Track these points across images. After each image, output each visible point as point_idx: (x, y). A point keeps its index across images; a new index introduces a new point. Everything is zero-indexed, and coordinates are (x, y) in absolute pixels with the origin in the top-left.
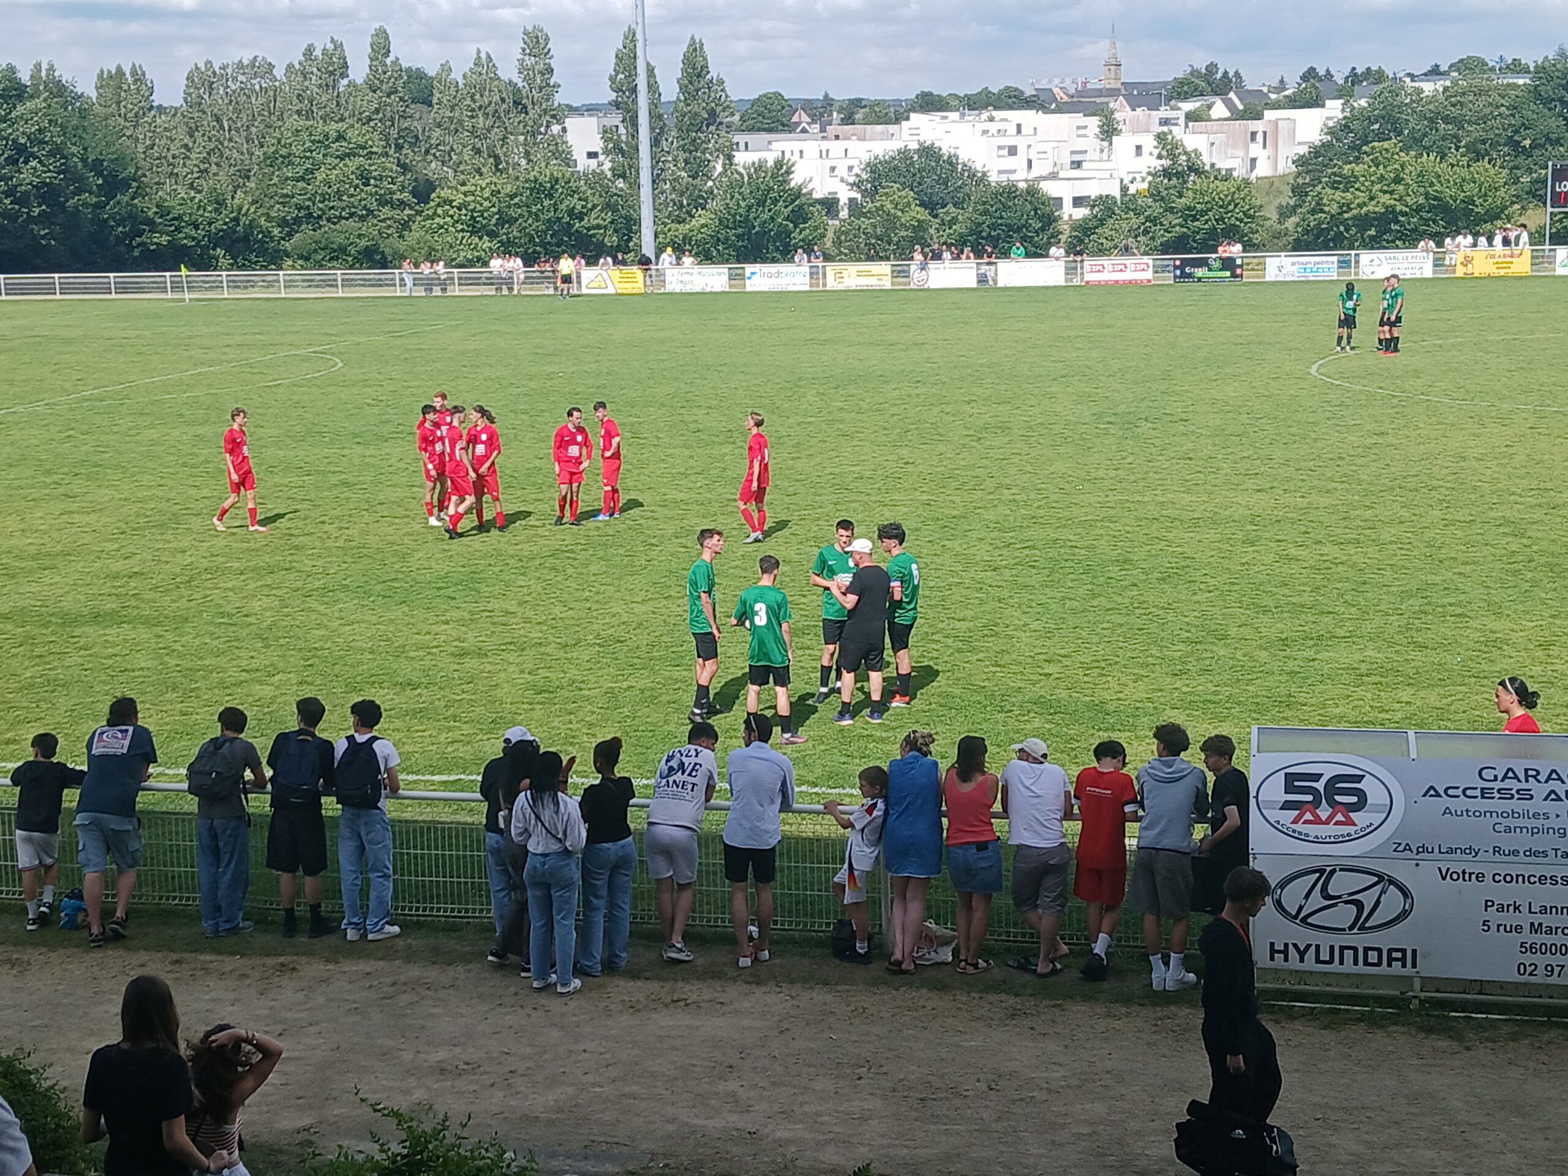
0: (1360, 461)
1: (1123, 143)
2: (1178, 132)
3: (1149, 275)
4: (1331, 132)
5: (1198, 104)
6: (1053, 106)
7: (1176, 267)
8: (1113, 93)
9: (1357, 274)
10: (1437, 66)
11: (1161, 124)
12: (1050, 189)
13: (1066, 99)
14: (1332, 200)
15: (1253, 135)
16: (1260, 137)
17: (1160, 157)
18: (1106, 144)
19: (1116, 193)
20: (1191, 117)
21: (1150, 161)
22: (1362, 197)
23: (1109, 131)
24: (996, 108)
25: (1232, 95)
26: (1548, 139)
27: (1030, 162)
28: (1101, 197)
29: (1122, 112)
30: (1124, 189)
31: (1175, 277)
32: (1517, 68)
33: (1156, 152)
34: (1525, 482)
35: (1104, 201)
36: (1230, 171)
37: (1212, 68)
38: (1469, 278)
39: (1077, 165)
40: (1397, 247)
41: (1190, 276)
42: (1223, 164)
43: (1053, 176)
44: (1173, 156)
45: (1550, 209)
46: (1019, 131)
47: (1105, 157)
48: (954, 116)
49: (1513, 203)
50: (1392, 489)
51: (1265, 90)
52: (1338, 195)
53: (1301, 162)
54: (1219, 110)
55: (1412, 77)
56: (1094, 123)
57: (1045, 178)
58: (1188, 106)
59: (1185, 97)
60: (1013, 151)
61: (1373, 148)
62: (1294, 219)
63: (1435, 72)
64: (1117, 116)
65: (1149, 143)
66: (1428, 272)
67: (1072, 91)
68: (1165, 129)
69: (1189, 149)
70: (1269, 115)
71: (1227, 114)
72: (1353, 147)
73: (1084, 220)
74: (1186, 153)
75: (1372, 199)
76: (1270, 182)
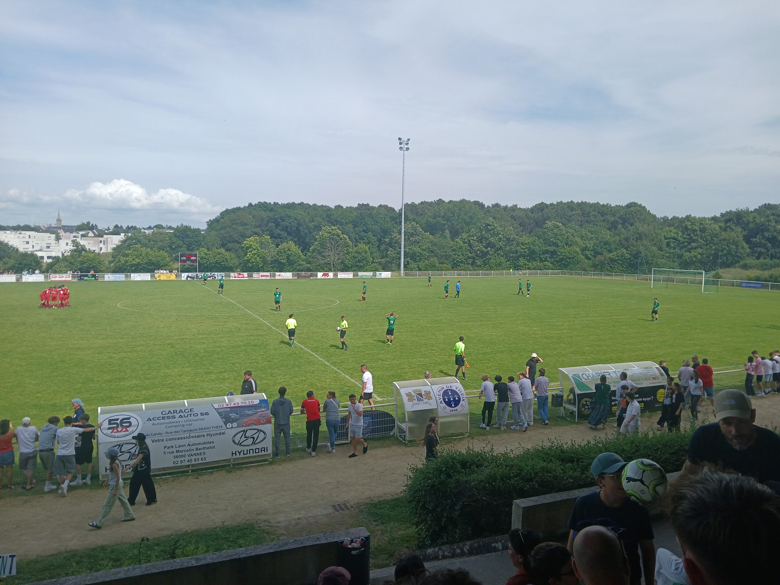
0: (131, 329)
1: (62, 242)
2: (78, 240)
3: (70, 279)
4: (122, 242)
5: (84, 232)
6: (41, 231)
7: (78, 277)
8: (59, 228)
9: (130, 279)
10: (150, 226)
11: (74, 237)
12: (39, 254)
13: (44, 229)
14: (123, 259)
15: (101, 242)
16: (103, 242)
17: (73, 246)
18: (57, 242)
19: (61, 256)
20: (83, 236)
21: (71, 247)
22: (131, 259)
23: (58, 238)
24: (22, 230)
25: (94, 230)
26: (179, 246)
27: (33, 246)
28: (56, 256)
29: (62, 233)
30: (63, 255)
31: (78, 279)
32: (170, 228)
34: (175, 333)
35: (56, 259)
36: (94, 251)
37: (88, 223)
38: (160, 280)
39: (48, 247)
40: (142, 272)
41: (83, 279)
42: (92, 249)
43: (41, 250)
44: (77, 246)
45: (180, 264)
46: (30, 237)
47: (57, 245)
48: (8, 232)
49: (171, 261)
50: (140, 336)
51: (104, 230)
52: (124, 258)
53: (114, 249)
54: (91, 234)
55: (144, 229)
56: (53, 236)
57: (37, 251)
58: (81, 233)
59: (81, 230)
60: (28, 243)
61: (133, 247)
62: (112, 264)
63: (150, 228)
64: (60, 234)
65: (70, 243)
66: (149, 279)
67: (46, 226)
68: (75, 239)
69: (82, 244)
70: (105, 236)
71: (93, 235)
72: (128, 246)
73: (50, 263)
74: (81, 246)
75: (134, 260)
76: (106, 254)
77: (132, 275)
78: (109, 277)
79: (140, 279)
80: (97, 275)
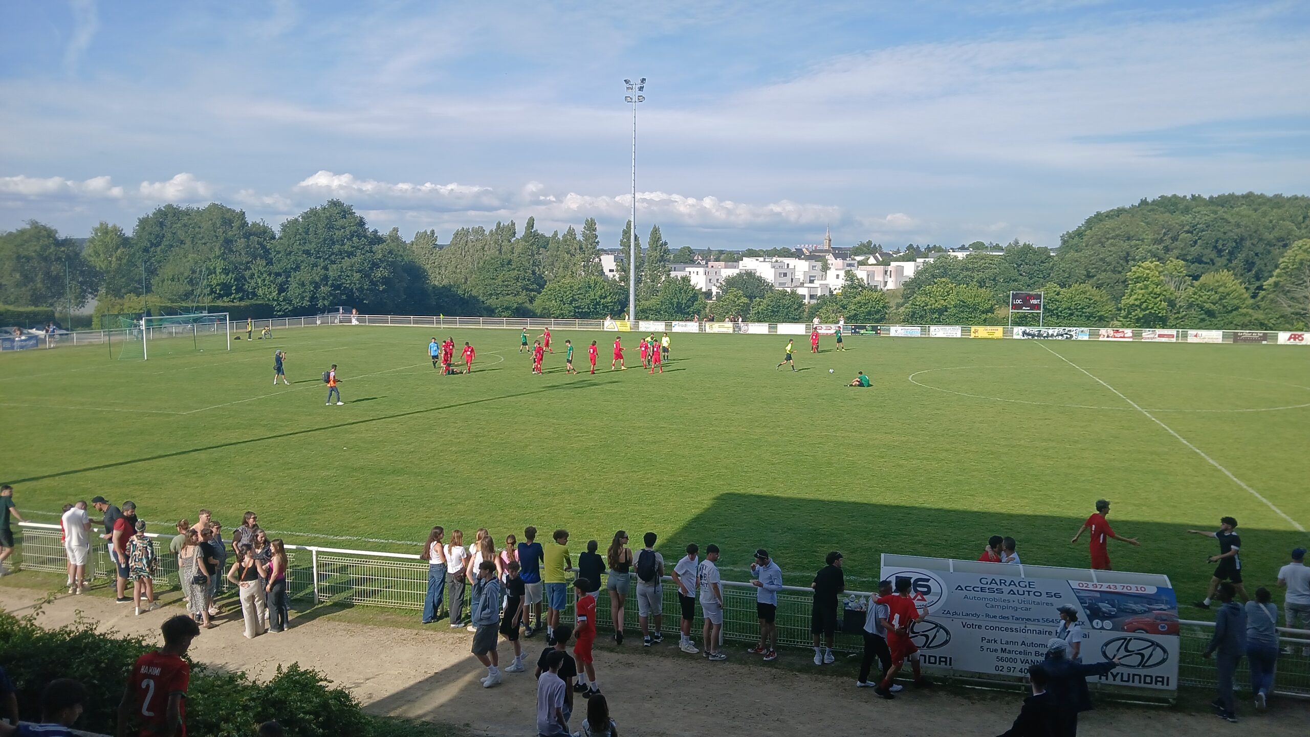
1: (831, 274)
2: (854, 269)
4: (918, 272)
5: (863, 258)
6: (803, 257)
8: (827, 252)
10: (965, 245)
11: (847, 266)
12: (801, 291)
13: (808, 254)
15: (886, 271)
16: (889, 273)
17: (847, 281)
18: (824, 273)
19: (827, 294)
20: (860, 263)
21: (842, 281)
22: (933, 300)
24: (779, 256)
25: (877, 254)
27: (792, 280)
28: (821, 295)
29: (831, 260)
30: (832, 292)
32: (998, 248)
33: (845, 278)
35: (823, 297)
36: (876, 286)
37: (869, 243)
38: (976, 338)
39: (812, 281)
40: (946, 324)
41: (858, 333)
42: (873, 283)
43: (802, 286)
44: (852, 280)
45: (1011, 311)
46: (788, 267)
47: (823, 279)
48: (761, 259)
51: (891, 253)
53: (906, 284)
54: (872, 260)
55: (953, 250)
56: (819, 265)
57: (798, 287)
58: (859, 258)
59: (858, 254)
60: (785, 275)
61: (937, 281)
62: (902, 310)
63: (963, 248)
64: (829, 262)
65: (842, 274)
66: (959, 335)
67: (811, 250)
68: (849, 268)
69: (859, 277)
70: (893, 264)
71: (875, 262)
72: (928, 279)
73: (814, 304)
74: (858, 279)
75: (937, 301)
76: (892, 293)
77: (932, 328)
78: (897, 331)
79: (944, 336)
80: (879, 327)
